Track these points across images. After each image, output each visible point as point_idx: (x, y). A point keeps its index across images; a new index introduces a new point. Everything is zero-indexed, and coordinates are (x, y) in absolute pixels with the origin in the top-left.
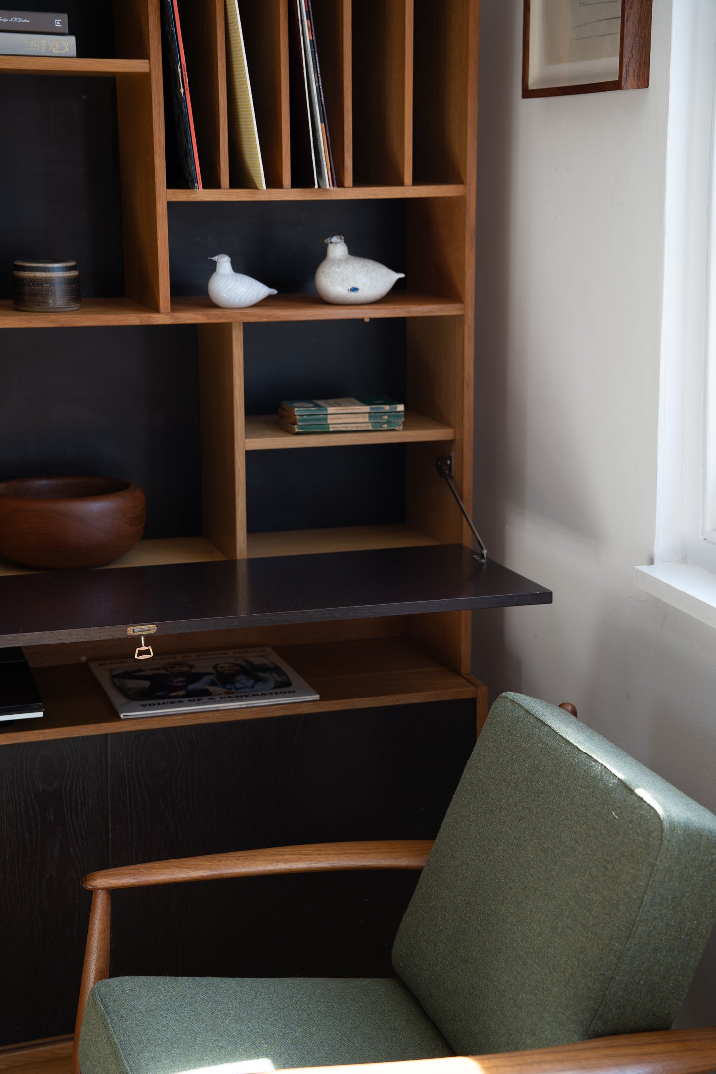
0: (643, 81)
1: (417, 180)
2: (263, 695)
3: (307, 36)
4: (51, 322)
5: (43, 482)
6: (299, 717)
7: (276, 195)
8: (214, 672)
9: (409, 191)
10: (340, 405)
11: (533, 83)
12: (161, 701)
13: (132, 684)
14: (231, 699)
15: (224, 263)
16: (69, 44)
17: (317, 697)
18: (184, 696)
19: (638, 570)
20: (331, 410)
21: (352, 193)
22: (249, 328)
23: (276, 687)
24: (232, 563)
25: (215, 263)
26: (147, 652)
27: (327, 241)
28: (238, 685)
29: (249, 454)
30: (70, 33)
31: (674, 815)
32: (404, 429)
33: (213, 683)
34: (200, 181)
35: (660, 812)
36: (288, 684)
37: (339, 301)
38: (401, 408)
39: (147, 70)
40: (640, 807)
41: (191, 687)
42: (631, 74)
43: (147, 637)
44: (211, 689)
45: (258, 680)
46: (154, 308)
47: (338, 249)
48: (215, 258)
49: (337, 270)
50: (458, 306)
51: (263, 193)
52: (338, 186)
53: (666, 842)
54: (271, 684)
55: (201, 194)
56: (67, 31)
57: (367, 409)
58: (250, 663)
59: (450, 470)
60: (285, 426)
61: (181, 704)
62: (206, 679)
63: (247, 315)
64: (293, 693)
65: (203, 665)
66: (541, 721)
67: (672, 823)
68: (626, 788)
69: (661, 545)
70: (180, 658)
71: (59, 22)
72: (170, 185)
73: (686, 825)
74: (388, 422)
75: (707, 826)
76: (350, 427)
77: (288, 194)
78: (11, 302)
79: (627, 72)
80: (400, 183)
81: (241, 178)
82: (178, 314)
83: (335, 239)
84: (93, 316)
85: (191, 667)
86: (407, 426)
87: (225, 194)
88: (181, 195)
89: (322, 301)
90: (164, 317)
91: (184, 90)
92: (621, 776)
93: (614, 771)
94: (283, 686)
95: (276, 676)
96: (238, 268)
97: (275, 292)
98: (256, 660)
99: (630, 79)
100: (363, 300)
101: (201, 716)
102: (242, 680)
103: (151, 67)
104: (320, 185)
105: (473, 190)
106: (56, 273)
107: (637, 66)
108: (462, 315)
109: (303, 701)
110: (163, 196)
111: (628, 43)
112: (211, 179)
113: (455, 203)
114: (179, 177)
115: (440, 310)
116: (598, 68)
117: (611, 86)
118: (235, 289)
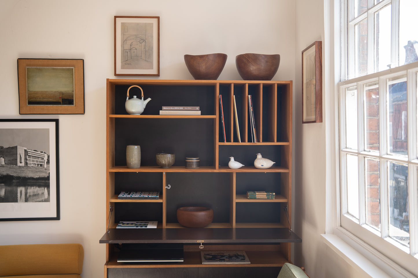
0: (321, 121)
1: (278, 141)
2: (237, 261)
3: (251, 110)
4: (192, 171)
5: (192, 208)
6: (245, 267)
7: (244, 144)
8: (228, 255)
9: (276, 143)
10: (260, 192)
11: (304, 120)
12: (212, 261)
13: (208, 257)
14: (229, 262)
15: (232, 159)
16: (199, 112)
17: (250, 263)
18: (219, 260)
19: (321, 235)
20: (257, 194)
21: (261, 144)
22: (237, 173)
23: (241, 260)
24: (232, 229)
26: (202, 247)
27: (257, 154)
28: (232, 259)
29: (237, 203)
30: (200, 110)
32: (275, 199)
33: (227, 258)
34: (226, 140)
36: (244, 259)
37: (259, 168)
38: (274, 194)
39: (215, 117)
41: (221, 258)
42: (318, 119)
45: (238, 258)
46: (215, 168)
47: (259, 156)
48: (230, 158)
49: (259, 161)
50: (288, 170)
51: (240, 143)
52: (258, 142)
54: (240, 259)
55: (226, 143)
57: (266, 194)
58: (237, 254)
59: (287, 209)
60: (246, 197)
61: (217, 262)
64: (245, 262)
65: (227, 254)
66: (290, 270)
69: (328, 228)
70: (222, 252)
71: (198, 108)
72: (219, 141)
74: (271, 197)
76: (262, 198)
77: (247, 143)
78: (184, 167)
79: (317, 119)
80: (274, 142)
81: (236, 140)
82: (220, 170)
83: (259, 154)
84: (201, 170)
85: (223, 254)
86: (276, 198)
87: (232, 143)
88: (222, 144)
89: (255, 168)
90: (217, 170)
91: (223, 121)
94: (243, 260)
95: (242, 257)
96: (235, 160)
97: (244, 166)
98: (239, 254)
99: (318, 120)
100: (265, 168)
101: (221, 265)
102: (234, 258)
103: (216, 117)
104: (254, 142)
105: (291, 144)
106: (194, 160)
107: (319, 118)
108: (289, 173)
109: (246, 263)
110: (218, 144)
111: (317, 113)
112: (229, 140)
113: (288, 146)
114: (221, 140)
115: (283, 171)
116: (313, 118)
117: (314, 122)
118: (234, 164)
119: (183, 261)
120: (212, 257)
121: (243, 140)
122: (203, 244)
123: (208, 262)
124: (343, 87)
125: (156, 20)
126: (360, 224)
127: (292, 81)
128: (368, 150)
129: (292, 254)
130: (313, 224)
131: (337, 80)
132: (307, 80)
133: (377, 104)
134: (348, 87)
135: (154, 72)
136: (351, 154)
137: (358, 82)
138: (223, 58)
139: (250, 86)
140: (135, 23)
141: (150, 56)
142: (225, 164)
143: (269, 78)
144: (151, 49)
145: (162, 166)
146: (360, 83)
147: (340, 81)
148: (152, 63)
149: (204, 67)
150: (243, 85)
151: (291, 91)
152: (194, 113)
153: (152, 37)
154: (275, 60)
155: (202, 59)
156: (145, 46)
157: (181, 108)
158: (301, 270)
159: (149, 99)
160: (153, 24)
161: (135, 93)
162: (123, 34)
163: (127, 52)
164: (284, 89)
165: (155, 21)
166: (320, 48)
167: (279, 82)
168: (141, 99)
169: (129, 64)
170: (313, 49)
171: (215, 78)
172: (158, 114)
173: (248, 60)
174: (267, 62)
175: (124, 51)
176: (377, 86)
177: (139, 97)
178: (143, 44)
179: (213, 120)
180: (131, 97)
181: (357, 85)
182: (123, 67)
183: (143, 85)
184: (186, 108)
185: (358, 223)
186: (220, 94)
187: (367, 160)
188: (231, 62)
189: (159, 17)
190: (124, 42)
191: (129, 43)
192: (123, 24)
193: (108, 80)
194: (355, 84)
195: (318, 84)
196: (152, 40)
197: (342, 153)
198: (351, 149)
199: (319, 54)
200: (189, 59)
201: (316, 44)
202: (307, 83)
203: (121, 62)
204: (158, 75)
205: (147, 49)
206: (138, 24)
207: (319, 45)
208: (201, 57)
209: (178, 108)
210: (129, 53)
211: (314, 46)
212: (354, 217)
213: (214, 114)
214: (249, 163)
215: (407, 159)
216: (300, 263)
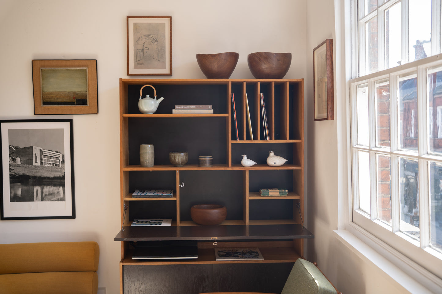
0: (333, 118)
1: (290, 139)
2: (251, 258)
3: (263, 108)
4: (205, 169)
5: (206, 206)
6: (259, 264)
7: (256, 142)
8: (242, 252)
9: (288, 141)
10: (273, 190)
11: (316, 118)
13: (222, 253)
14: (243, 258)
15: (245, 157)
16: (212, 111)
17: (263, 259)
18: (232, 257)
19: (333, 231)
20: (270, 191)
21: (274, 141)
22: (250, 171)
23: (254, 256)
24: (245, 226)
25: (243, 157)
26: (216, 244)
27: (270, 152)
28: (246, 255)
29: (250, 200)
30: (212, 109)
31: (321, 286)
32: (288, 196)
33: (240, 255)
34: (238, 139)
35: (318, 285)
36: (258, 256)
37: (272, 166)
38: (287, 191)
40: (315, 284)
41: (235, 255)
42: (330, 117)
43: (216, 240)
44: (239, 256)
45: (251, 254)
46: (228, 166)
47: (272, 154)
48: (243, 155)
49: (271, 159)
50: (300, 167)
51: (253, 141)
52: (270, 140)
53: (318, 292)
54: (253, 256)
55: (239, 142)
56: (212, 108)
57: (278, 191)
58: (251, 250)
59: (299, 206)
60: (259, 195)
61: (231, 258)
62: (239, 253)
63: (249, 168)
65: (240, 251)
66: (303, 265)
67: (320, 288)
68: (313, 280)
69: (340, 224)
71: (210, 107)
72: (232, 140)
73: (324, 289)
74: (284, 194)
75: (329, 289)
76: (274, 195)
77: (259, 141)
78: (197, 165)
79: (329, 116)
80: (286, 139)
81: (248, 138)
82: (233, 168)
83: (272, 152)
84: (214, 168)
85: (237, 251)
87: (245, 141)
88: (234, 142)
90: (230, 168)
91: (235, 120)
92: (313, 277)
93: (313, 276)
94: (257, 256)
95: (256, 254)
96: (248, 158)
97: (257, 163)
98: (253, 250)
99: (330, 118)
100: (277, 166)
101: (235, 261)
102: (248, 254)
103: (229, 115)
104: (266, 140)
105: (303, 141)
106: (207, 158)
107: (331, 115)
108: (301, 170)
109: (260, 260)
110: (230, 142)
111: (329, 110)
112: (241, 138)
113: (300, 144)
114: (234, 138)
115: (295, 168)
116: (325, 115)
117: (326, 119)
118: (247, 162)
119: (197, 258)
120: (225, 253)
121: (256, 138)
122: (217, 241)
123: (222, 259)
124: (354, 84)
125: (168, 19)
126: (372, 220)
127: (303, 79)
128: (379, 146)
129: (304, 249)
130: (325, 220)
131: (348, 77)
132: (318, 77)
133: (388, 101)
134: (360, 84)
135: (167, 71)
136: (362, 151)
137: (369, 79)
138: (235, 57)
139: (262, 84)
140: (148, 23)
141: (163, 55)
142: (237, 162)
143: (281, 76)
144: (164, 48)
145: (175, 165)
146: (371, 80)
147: (351, 78)
148: (164, 63)
149: (216, 66)
150: (255, 84)
151: (302, 89)
152: (207, 111)
153: (164, 37)
154: (286, 58)
155: (214, 58)
156: (157, 46)
157: (194, 107)
158: (314, 265)
159: (162, 98)
160: (165, 23)
161: (148, 92)
162: (135, 34)
163: (140, 52)
164: (295, 87)
165: (167, 21)
166: (331, 46)
167: (291, 81)
168: (154, 98)
169: (141, 64)
170: (324, 47)
171: (228, 76)
172: (171, 113)
173: (260, 59)
174: (278, 60)
175: (136, 51)
176: (387, 83)
177: (152, 97)
178: (156, 43)
179: (226, 119)
180: (144, 97)
181: (368, 82)
182: (135, 67)
183: (155, 85)
184: (198, 107)
185: (370, 218)
186: (232, 93)
187: (379, 156)
188: (243, 61)
189: (171, 17)
190: (136, 42)
191: (141, 42)
192: (135, 25)
193: (121, 79)
194: (366, 81)
195: (329, 81)
196: (165, 40)
197: (354, 150)
198: (362, 145)
199: (331, 52)
200: (201, 58)
201: (327, 42)
202: (318, 81)
203: (134, 62)
204: (171, 75)
205: (159, 49)
206: (150, 24)
207: (330, 43)
208: (213, 56)
209: (191, 107)
210: (141, 52)
211: (326, 44)
212: (366, 213)
213: (226, 112)
214: (262, 160)
215: (417, 155)
216: (312, 258)
